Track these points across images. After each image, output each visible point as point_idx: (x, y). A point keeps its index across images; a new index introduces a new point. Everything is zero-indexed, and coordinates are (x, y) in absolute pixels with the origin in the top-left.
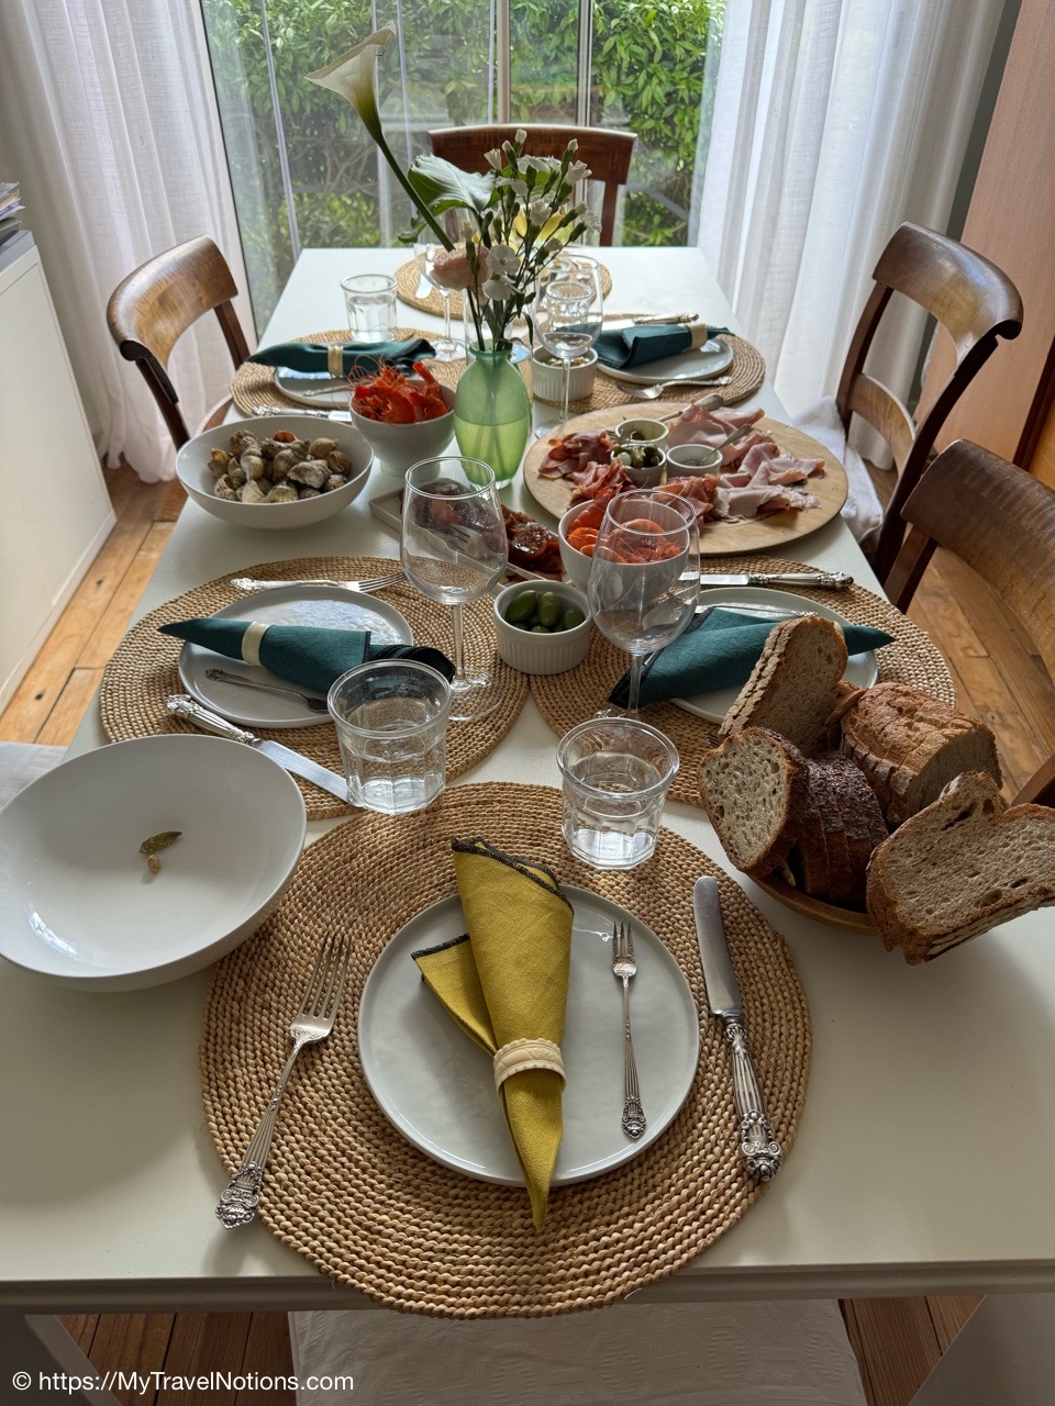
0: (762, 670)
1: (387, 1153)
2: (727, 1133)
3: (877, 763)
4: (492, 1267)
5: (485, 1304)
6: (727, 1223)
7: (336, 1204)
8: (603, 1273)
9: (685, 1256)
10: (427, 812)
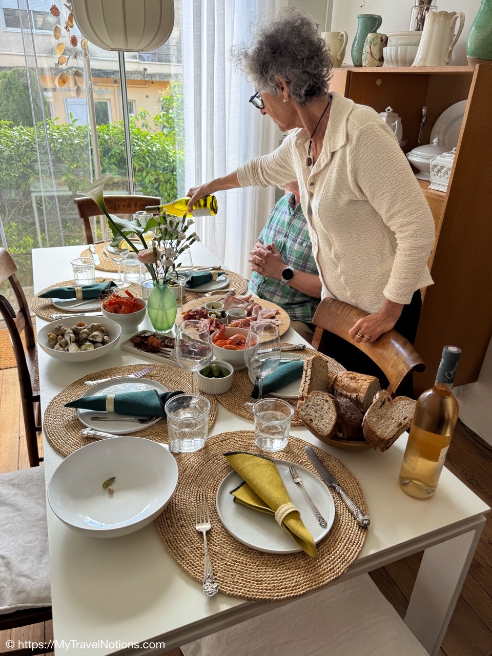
0: (306, 374)
1: (250, 557)
2: (350, 518)
3: (351, 395)
4: (302, 578)
5: (305, 589)
6: (362, 543)
7: (243, 577)
8: (335, 568)
9: (355, 556)
10: (204, 449)
